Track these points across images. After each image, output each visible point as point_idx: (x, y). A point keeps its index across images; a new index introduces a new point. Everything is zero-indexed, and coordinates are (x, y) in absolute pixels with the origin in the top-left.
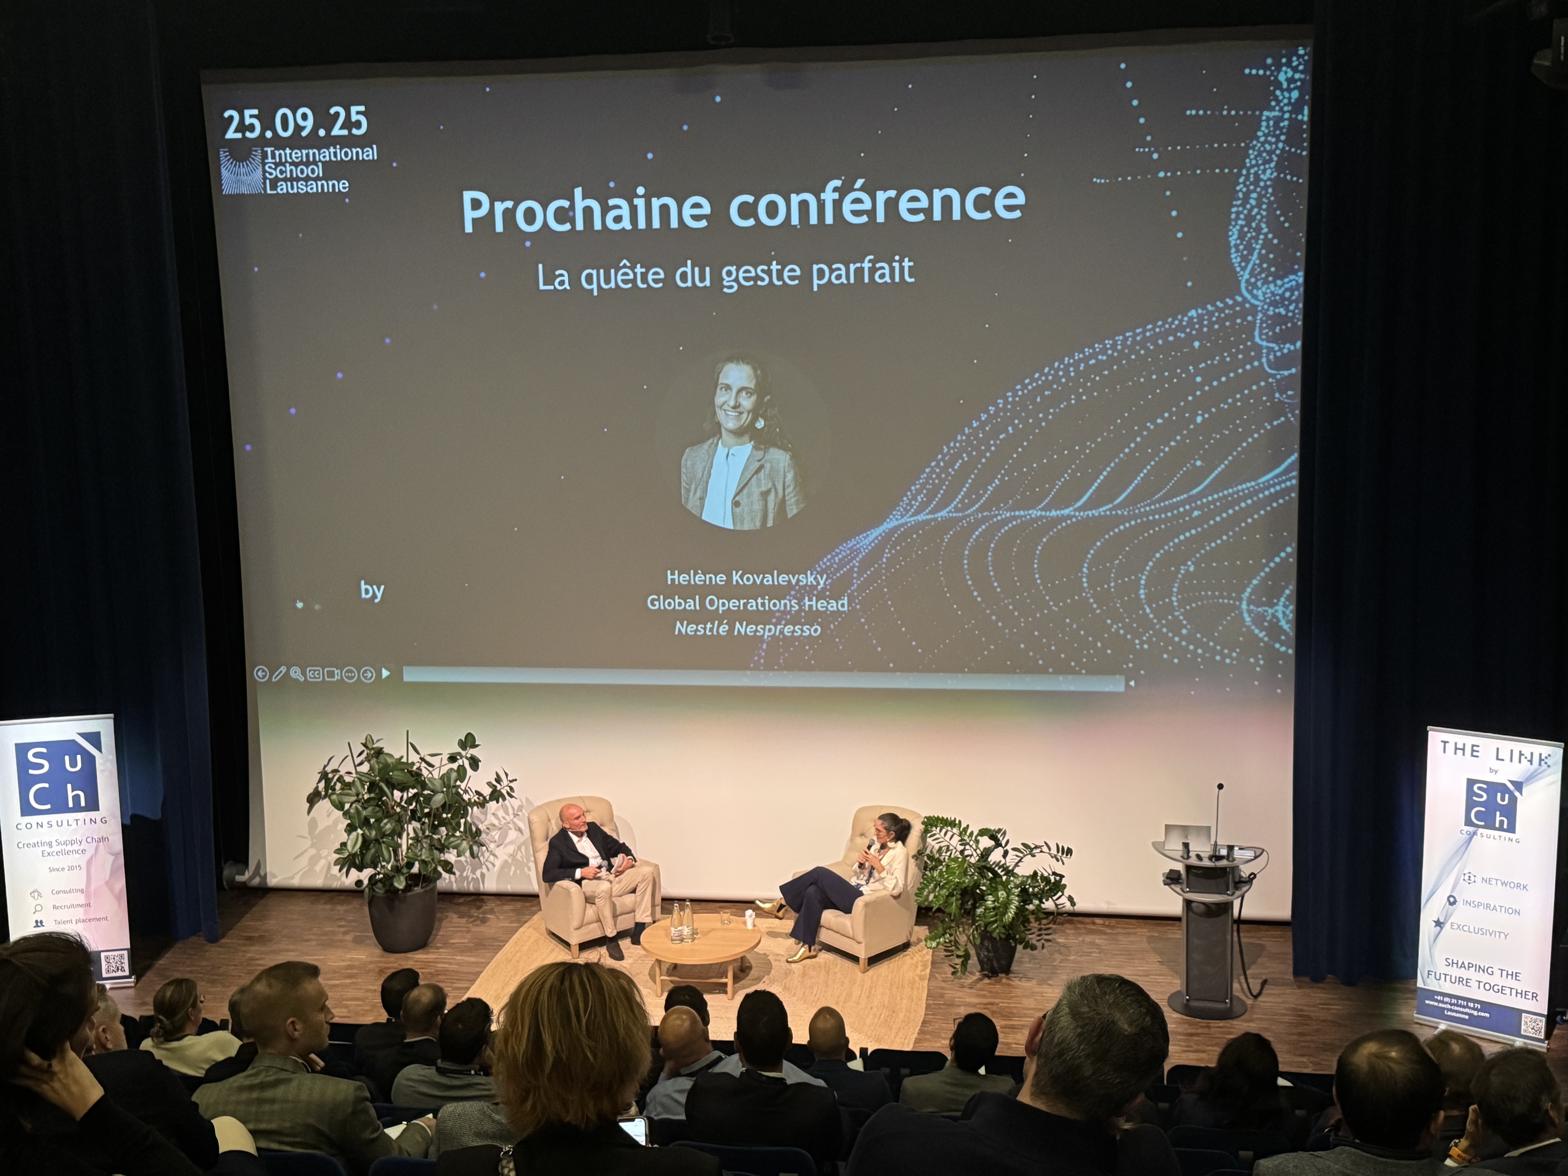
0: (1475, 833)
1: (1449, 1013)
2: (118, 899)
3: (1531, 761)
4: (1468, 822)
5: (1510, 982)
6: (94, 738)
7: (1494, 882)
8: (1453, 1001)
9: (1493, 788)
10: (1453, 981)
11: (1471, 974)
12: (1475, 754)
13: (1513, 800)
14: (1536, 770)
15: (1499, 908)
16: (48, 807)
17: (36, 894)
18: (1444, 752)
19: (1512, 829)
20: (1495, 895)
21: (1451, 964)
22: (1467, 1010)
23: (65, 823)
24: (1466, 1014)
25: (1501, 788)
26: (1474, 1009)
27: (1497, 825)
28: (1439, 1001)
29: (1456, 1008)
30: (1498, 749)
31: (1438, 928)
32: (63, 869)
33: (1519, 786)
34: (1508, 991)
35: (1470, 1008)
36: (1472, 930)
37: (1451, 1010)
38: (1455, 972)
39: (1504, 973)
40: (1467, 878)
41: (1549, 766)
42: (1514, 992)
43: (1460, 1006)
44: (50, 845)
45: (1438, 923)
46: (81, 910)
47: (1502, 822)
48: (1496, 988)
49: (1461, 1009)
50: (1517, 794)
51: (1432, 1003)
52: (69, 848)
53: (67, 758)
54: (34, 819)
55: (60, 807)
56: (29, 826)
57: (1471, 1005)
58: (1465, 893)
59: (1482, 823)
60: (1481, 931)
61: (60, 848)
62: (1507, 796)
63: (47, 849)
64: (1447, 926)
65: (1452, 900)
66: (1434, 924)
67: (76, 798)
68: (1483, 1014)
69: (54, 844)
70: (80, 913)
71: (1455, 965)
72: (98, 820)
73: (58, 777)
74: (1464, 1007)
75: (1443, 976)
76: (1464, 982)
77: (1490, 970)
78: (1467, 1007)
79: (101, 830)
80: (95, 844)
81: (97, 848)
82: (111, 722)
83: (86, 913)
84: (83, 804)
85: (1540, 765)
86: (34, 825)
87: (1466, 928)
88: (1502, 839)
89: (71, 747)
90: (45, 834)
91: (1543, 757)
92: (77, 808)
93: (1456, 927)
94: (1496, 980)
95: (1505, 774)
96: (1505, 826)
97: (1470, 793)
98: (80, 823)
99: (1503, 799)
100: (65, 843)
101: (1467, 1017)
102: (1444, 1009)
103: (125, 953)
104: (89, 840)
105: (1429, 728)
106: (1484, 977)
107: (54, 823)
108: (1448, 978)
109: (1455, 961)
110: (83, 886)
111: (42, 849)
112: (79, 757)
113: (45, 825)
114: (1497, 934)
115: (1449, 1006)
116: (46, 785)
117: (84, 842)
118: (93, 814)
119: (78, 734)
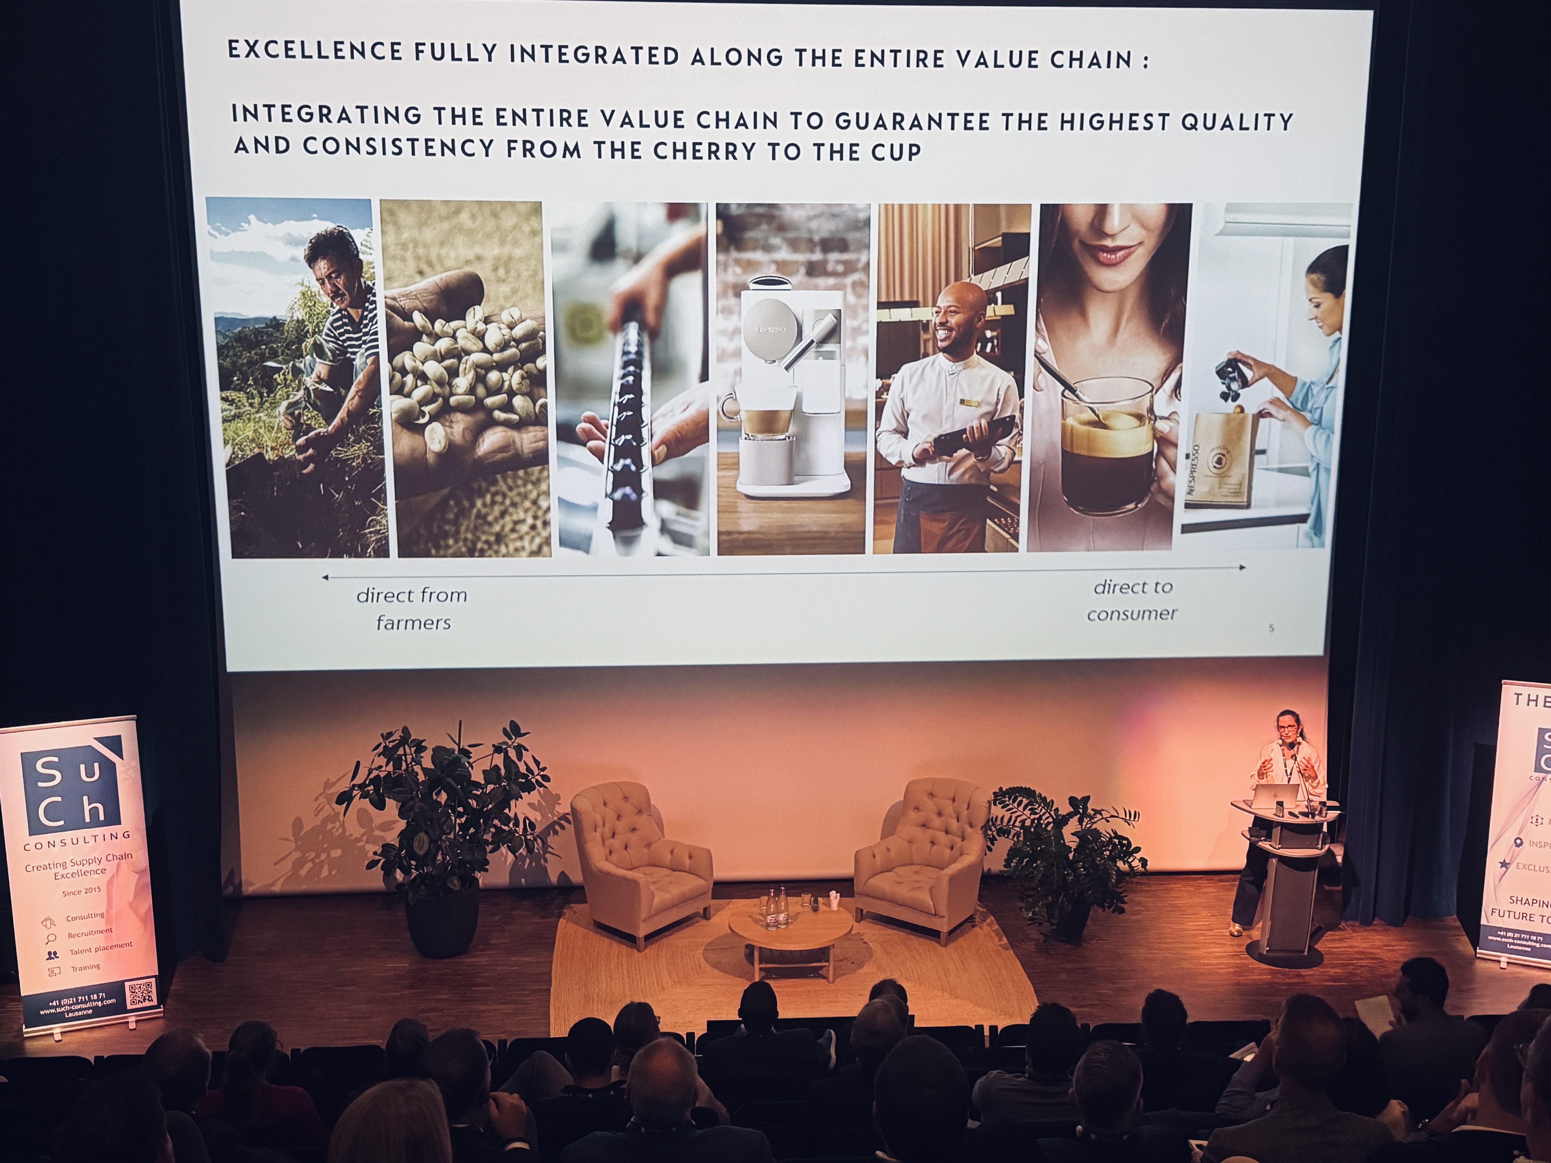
0: (1543, 779)
1: (1513, 947)
2: (144, 921)
4: (1538, 769)
6: (114, 744)
8: (1517, 935)
10: (1517, 916)
11: (1535, 909)
16: (62, 823)
17: (48, 922)
18: (1517, 704)
21: (1513, 900)
22: (1529, 943)
23: (81, 841)
24: (1529, 946)
26: (1536, 941)
28: (1503, 937)
29: (1519, 942)
31: (1504, 869)
32: (79, 892)
35: (1532, 941)
36: (1537, 869)
37: (1514, 944)
38: (1519, 908)
40: (1534, 820)
43: (1523, 939)
44: (64, 866)
45: (1504, 864)
46: (101, 937)
49: (1524, 943)
51: (1496, 938)
52: (87, 868)
53: (82, 767)
54: (44, 838)
55: (75, 822)
56: (38, 846)
57: (1534, 938)
58: (1531, 835)
60: (1546, 869)
61: (75, 869)
63: (61, 871)
64: (1513, 867)
65: (1518, 841)
66: (1500, 865)
67: (94, 812)
68: (1542, 945)
69: (69, 864)
70: (100, 940)
71: (1519, 902)
72: (120, 836)
73: (72, 789)
74: (1527, 940)
75: (1507, 913)
76: (1528, 918)
78: (1530, 940)
79: (123, 846)
80: (116, 862)
81: (118, 866)
82: (134, 724)
83: (106, 938)
84: (102, 818)
86: (45, 845)
87: (1531, 867)
89: (88, 754)
90: (58, 854)
92: (95, 823)
93: (1521, 866)
97: (1541, 741)
98: (100, 839)
100: (82, 863)
101: (1529, 949)
102: (1508, 943)
103: (153, 980)
104: (110, 857)
105: (1503, 681)
107: (68, 842)
108: (1512, 914)
109: (1519, 899)
110: (103, 910)
111: (56, 870)
112: (97, 765)
113: (58, 843)
116: (59, 799)
117: (104, 860)
118: (113, 829)
119: (95, 739)
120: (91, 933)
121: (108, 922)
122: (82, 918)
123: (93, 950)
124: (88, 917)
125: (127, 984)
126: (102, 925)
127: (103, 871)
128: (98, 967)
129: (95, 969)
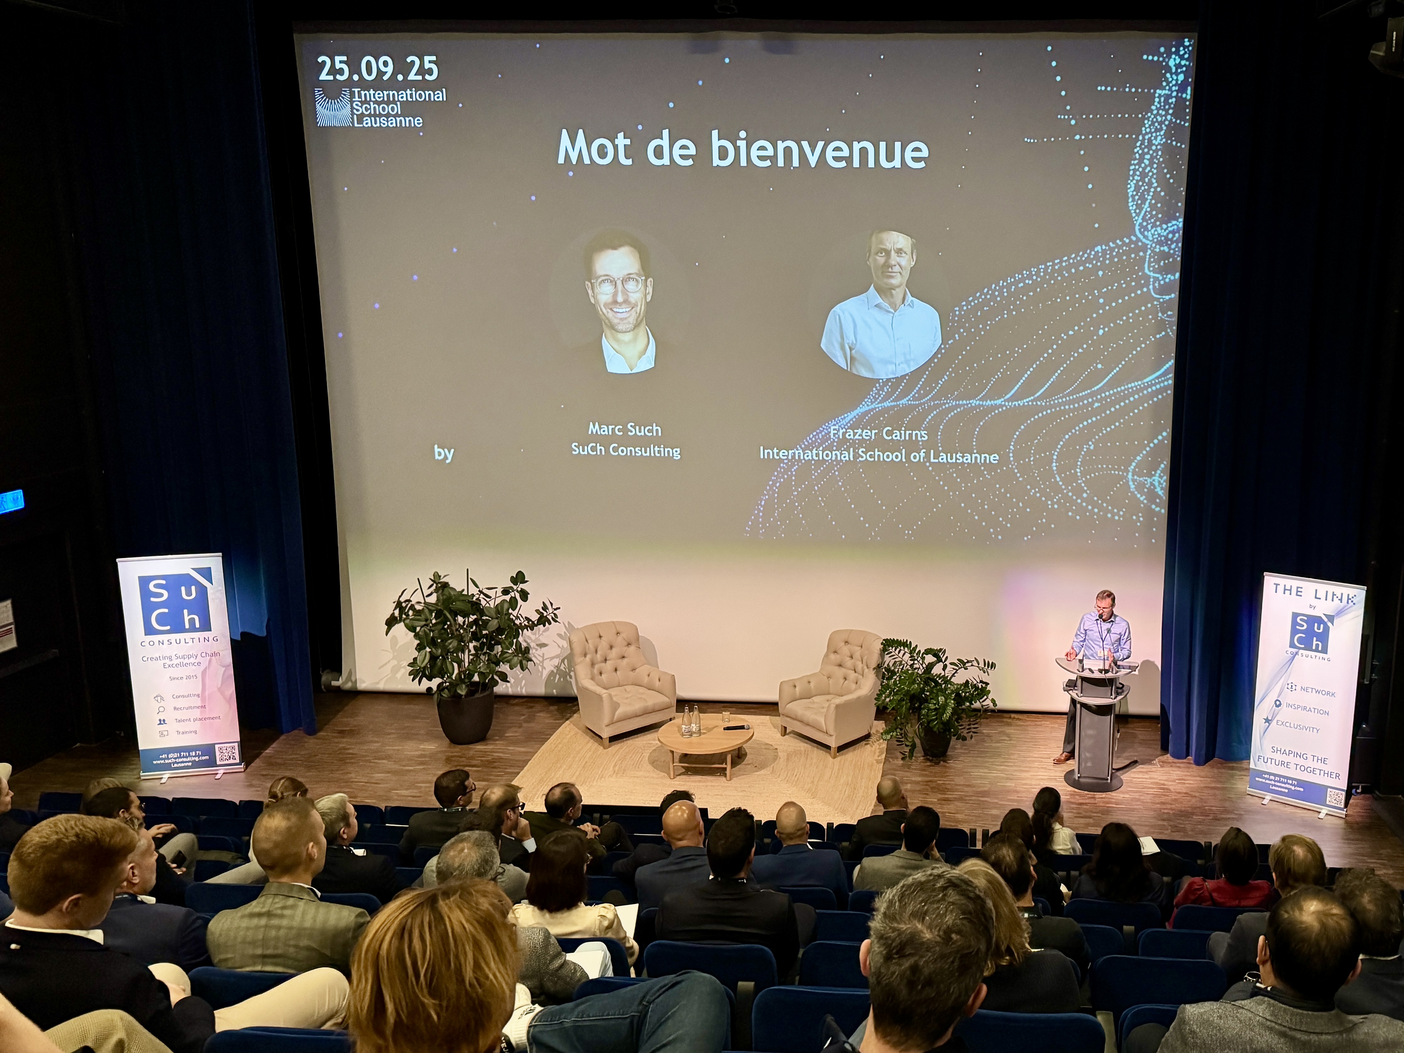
0: (1297, 653)
1: (1274, 788)
2: (229, 701)
3: (1341, 600)
4: (1292, 645)
5: (1320, 765)
6: (206, 573)
7: (1310, 690)
8: (1277, 779)
9: (1312, 620)
10: (1277, 764)
11: (1290, 759)
12: (1299, 593)
13: (1327, 629)
14: (1345, 606)
15: (1313, 710)
16: (168, 628)
17: (159, 698)
18: (1276, 592)
19: (1325, 651)
20: (1312, 700)
21: (1275, 750)
22: (1287, 786)
23: (183, 641)
24: (1286, 788)
25: (1319, 620)
26: (1291, 785)
27: (1314, 648)
28: (1266, 779)
29: (1279, 784)
30: (1316, 590)
31: (1267, 724)
32: (182, 678)
33: (1331, 618)
34: (1318, 772)
35: (1289, 784)
36: (1292, 726)
37: (1275, 785)
38: (1278, 757)
39: (1316, 758)
40: (1290, 687)
41: (1354, 604)
42: (1322, 772)
43: (1282, 782)
44: (170, 658)
45: (1267, 720)
46: (198, 711)
47: (1317, 645)
48: (1309, 769)
49: (1283, 785)
50: (1329, 624)
51: (1260, 780)
52: (186, 661)
53: (183, 589)
54: (156, 638)
55: (178, 628)
56: (152, 644)
57: (1290, 782)
58: (1289, 698)
59: (1303, 646)
60: (1298, 727)
61: (178, 661)
62: (1322, 626)
63: (167, 661)
64: (1274, 722)
65: (1278, 703)
66: (1264, 721)
67: (192, 621)
68: (1298, 789)
69: (174, 657)
70: (197, 713)
71: (1279, 752)
72: (211, 639)
73: (176, 605)
74: (1285, 784)
75: (1269, 760)
76: (1285, 765)
77: (1305, 756)
78: (1287, 783)
79: (213, 647)
80: (208, 658)
81: (210, 661)
82: (220, 559)
83: (201, 712)
84: (197, 626)
85: (1348, 602)
86: (157, 643)
87: (1288, 724)
88: (1318, 658)
89: (186, 580)
90: (166, 650)
91: (1350, 597)
92: (193, 629)
93: (1280, 723)
94: (1310, 763)
95: (1321, 610)
96: (1320, 649)
97: (1294, 623)
98: (196, 641)
99: (1319, 629)
100: (183, 657)
101: (1287, 791)
102: (1270, 784)
103: (236, 745)
104: (203, 655)
105: (1265, 573)
106: (1300, 761)
107: (173, 642)
108: (1273, 761)
109: (1279, 749)
110: (199, 692)
111: (164, 661)
112: (193, 588)
113: (166, 642)
114: (1311, 729)
115: (1273, 783)
116: (166, 610)
117: (199, 656)
118: (206, 634)
119: (193, 569)
120: (190, 708)
121: (203, 700)
122: (183, 696)
123: (192, 720)
124: (188, 696)
125: (217, 746)
126: (198, 702)
127: (199, 664)
128: (196, 732)
129: (193, 734)
